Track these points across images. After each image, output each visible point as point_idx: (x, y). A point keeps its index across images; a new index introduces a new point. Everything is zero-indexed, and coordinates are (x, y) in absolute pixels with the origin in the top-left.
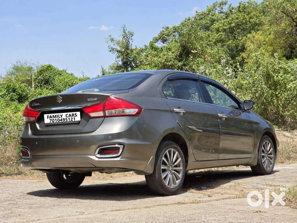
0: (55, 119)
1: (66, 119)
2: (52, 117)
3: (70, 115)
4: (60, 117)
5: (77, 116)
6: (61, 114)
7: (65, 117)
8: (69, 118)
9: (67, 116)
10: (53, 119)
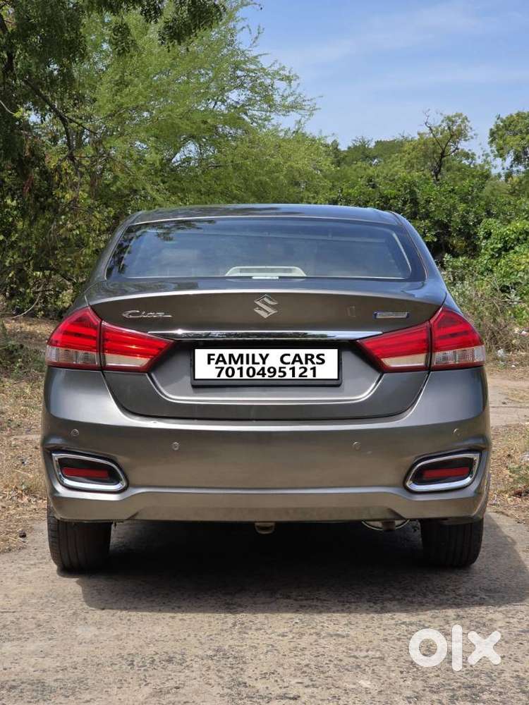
0: (236, 367)
1: (280, 371)
3: (297, 358)
4: (256, 361)
5: (323, 361)
6: (264, 352)
7: (278, 364)
8: (293, 369)
9: (286, 359)
10: (228, 365)
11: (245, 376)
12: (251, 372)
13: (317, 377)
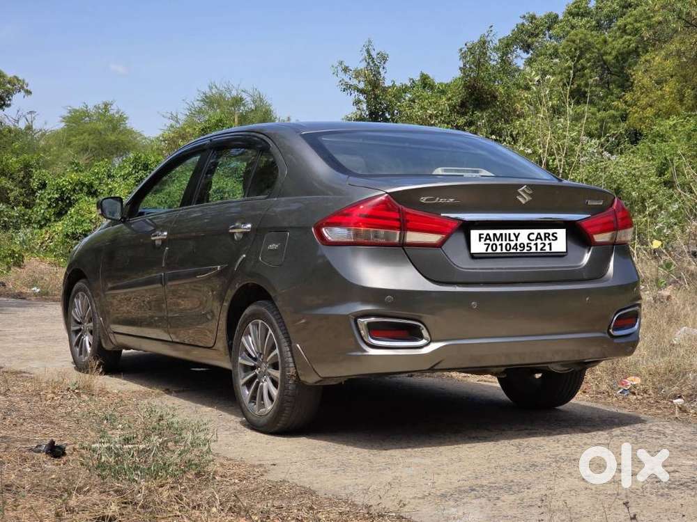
0: (498, 243)
1: (528, 246)
2: (492, 239)
3: (539, 237)
4: (511, 239)
5: (556, 238)
6: (517, 231)
7: (526, 241)
8: (536, 244)
10: (492, 242)
11: (504, 251)
12: (508, 246)
13: (553, 250)
